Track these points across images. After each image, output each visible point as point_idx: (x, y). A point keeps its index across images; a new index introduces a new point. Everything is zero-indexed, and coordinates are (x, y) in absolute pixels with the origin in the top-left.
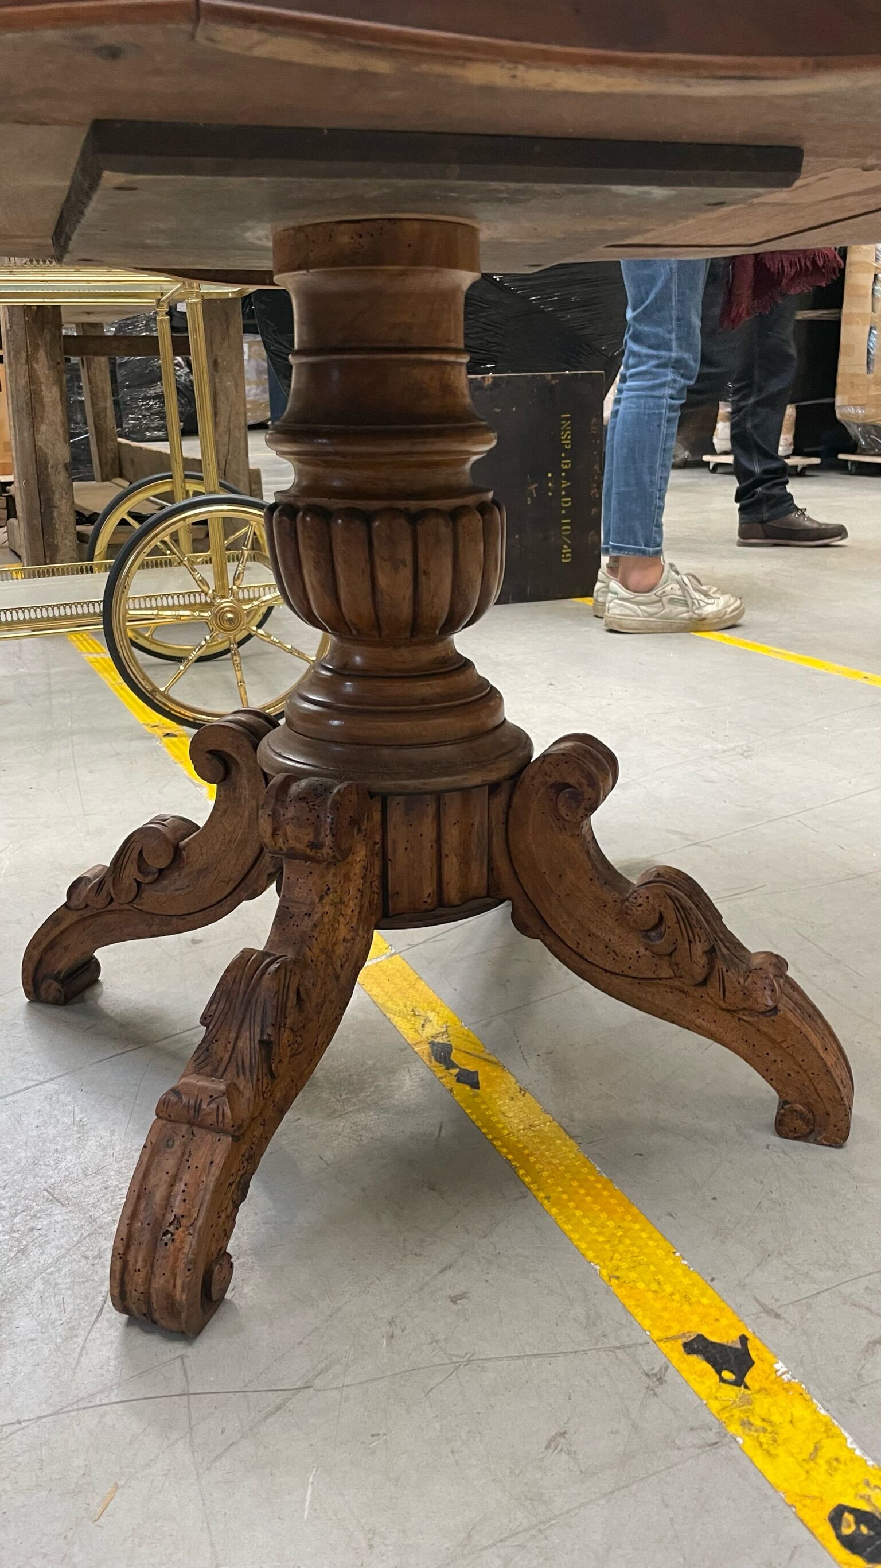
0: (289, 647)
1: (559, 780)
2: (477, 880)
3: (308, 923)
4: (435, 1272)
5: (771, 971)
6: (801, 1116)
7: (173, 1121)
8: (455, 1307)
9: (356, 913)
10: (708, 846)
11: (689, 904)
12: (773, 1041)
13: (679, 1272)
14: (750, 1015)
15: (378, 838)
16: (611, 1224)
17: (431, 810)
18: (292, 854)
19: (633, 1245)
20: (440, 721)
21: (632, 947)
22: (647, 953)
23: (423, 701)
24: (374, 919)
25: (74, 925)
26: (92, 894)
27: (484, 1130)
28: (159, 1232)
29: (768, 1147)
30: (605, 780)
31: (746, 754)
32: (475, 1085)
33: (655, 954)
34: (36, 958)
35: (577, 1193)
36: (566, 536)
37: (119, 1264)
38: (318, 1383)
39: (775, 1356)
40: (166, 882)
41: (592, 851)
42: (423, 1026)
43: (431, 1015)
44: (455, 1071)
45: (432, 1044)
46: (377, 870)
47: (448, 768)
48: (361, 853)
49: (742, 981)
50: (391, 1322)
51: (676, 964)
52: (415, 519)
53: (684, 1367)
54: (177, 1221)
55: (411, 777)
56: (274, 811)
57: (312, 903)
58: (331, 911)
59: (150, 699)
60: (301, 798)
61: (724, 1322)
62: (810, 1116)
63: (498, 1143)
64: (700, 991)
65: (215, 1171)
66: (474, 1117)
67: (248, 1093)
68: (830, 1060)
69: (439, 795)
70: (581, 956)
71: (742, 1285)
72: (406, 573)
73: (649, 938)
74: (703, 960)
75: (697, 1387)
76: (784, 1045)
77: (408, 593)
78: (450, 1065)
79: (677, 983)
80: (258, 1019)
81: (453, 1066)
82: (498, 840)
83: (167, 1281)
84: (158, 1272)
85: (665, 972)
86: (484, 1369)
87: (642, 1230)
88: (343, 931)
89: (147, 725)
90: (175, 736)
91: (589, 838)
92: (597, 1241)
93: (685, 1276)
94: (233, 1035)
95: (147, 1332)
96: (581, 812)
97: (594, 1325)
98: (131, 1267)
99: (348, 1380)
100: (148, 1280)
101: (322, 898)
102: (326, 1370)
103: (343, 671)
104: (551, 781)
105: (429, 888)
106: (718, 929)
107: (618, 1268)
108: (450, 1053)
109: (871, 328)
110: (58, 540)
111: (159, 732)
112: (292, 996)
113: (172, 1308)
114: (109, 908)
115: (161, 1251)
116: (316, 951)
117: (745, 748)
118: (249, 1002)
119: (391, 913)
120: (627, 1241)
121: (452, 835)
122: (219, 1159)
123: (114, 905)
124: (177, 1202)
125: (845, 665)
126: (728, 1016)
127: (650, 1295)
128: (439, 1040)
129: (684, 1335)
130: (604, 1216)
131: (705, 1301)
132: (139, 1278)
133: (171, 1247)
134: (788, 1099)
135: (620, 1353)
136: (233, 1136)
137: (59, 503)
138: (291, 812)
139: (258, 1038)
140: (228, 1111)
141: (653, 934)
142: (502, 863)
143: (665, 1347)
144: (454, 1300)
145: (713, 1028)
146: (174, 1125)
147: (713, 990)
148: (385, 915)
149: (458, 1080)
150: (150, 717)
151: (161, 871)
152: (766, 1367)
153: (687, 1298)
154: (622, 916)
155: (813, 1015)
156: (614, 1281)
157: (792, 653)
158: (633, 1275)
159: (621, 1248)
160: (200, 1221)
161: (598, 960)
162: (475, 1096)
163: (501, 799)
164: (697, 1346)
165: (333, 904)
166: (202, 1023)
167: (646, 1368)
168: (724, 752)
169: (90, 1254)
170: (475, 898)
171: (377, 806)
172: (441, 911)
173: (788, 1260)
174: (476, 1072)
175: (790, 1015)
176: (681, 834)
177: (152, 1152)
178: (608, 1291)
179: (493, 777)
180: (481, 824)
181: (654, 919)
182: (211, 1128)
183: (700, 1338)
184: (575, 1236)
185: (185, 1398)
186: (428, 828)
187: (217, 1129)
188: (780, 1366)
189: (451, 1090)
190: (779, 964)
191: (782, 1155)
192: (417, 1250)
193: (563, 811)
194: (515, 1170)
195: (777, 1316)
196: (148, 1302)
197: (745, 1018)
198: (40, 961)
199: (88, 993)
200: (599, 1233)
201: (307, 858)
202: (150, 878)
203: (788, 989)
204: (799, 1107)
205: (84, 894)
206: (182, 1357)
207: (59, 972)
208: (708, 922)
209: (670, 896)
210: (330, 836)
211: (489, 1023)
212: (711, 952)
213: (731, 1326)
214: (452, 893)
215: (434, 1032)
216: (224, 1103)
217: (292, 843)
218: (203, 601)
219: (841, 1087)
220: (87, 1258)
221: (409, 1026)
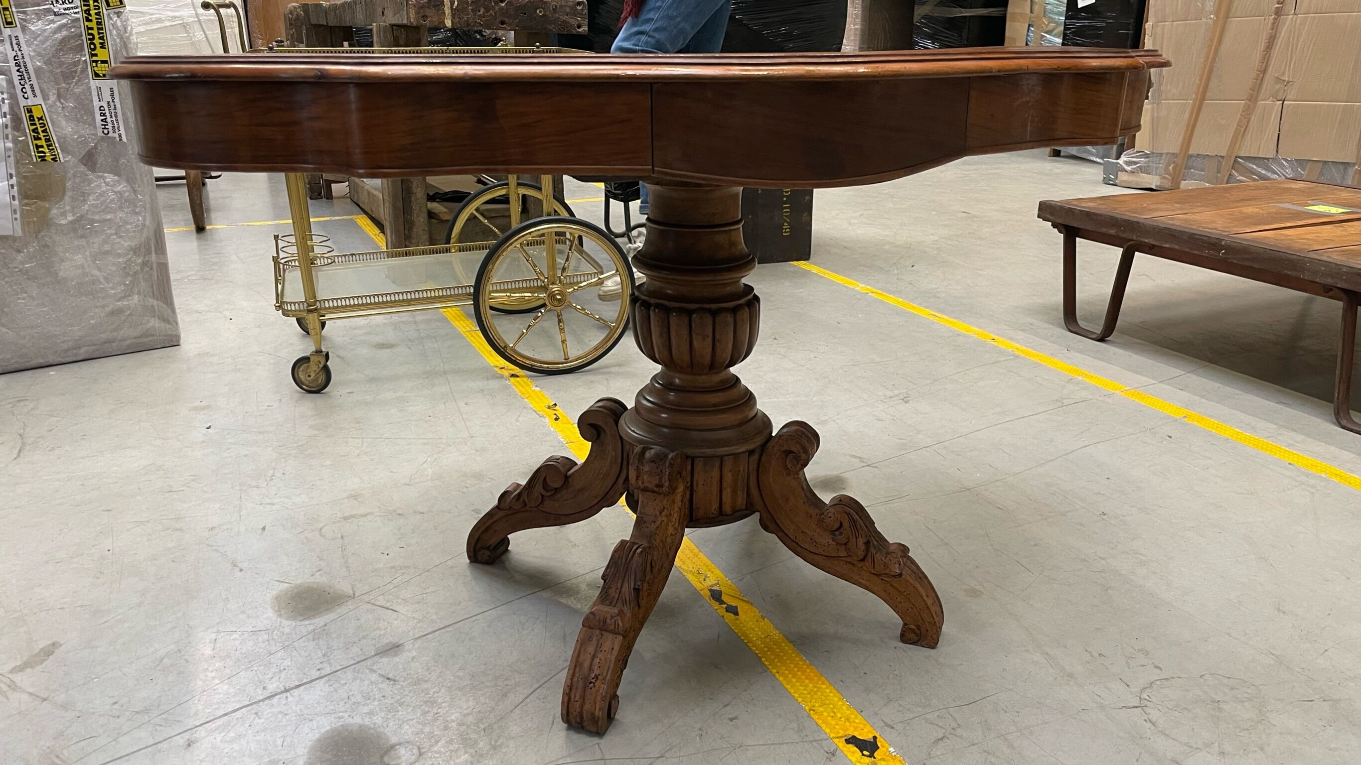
0: (597, 317)
1: (788, 449)
2: (741, 501)
3: (654, 526)
4: (721, 707)
5: (900, 553)
6: (913, 631)
7: (592, 628)
8: (731, 723)
9: (678, 520)
10: (876, 467)
11: (856, 517)
12: (900, 591)
13: (845, 708)
14: (888, 577)
15: (689, 479)
16: (811, 685)
17: (717, 464)
18: (645, 490)
19: (822, 695)
20: (724, 416)
21: (825, 539)
22: (834, 543)
23: (714, 405)
24: (685, 523)
25: (501, 518)
26: (514, 500)
27: (742, 638)
28: (588, 683)
29: (896, 648)
30: (812, 449)
31: (905, 399)
32: (736, 614)
33: (838, 544)
34: (476, 537)
35: (793, 670)
36: (786, 216)
37: (566, 699)
38: (667, 755)
39: (890, 745)
40: (559, 495)
41: (805, 487)
42: (704, 580)
43: (709, 574)
44: (725, 606)
45: (711, 590)
46: (688, 496)
47: (727, 443)
48: (681, 488)
49: (883, 559)
50: (700, 729)
51: (849, 549)
52: (714, 313)
53: (845, 749)
54: (596, 677)
55: (709, 447)
56: (637, 467)
57: (656, 516)
58: (664, 519)
59: (501, 351)
60: (652, 461)
61: (866, 730)
62: (918, 632)
63: (750, 645)
64: (861, 564)
65: (615, 653)
66: (736, 631)
67: (629, 615)
68: (929, 602)
69: (722, 458)
70: (797, 544)
71: (876, 714)
72: (709, 341)
73: (834, 535)
74: (862, 547)
75: (850, 758)
76: (905, 594)
77: (709, 350)
78: (722, 602)
79: (849, 560)
80: (633, 576)
81: (724, 603)
82: (753, 479)
83: (592, 706)
84: (587, 702)
85: (843, 553)
86: (747, 750)
87: (827, 688)
88: (671, 530)
89: (497, 367)
90: (518, 376)
91: (803, 479)
92: (803, 693)
93: (848, 709)
94: (619, 585)
95: (579, 732)
96: (799, 466)
97: (801, 731)
98: (572, 700)
99: (682, 754)
100: (582, 707)
101: (661, 513)
102: (670, 749)
103: (668, 386)
104: (784, 449)
105: (715, 506)
106: (871, 530)
107: (814, 706)
108: (721, 595)
109: (1029, 26)
110: (414, 218)
111: (506, 373)
112: (649, 565)
113: (594, 720)
114: (524, 509)
115: (588, 692)
116: (658, 541)
117: (905, 395)
118: (627, 568)
119: (694, 519)
120: (819, 694)
121: (728, 477)
122: (617, 648)
123: (527, 507)
124: (595, 668)
125: (981, 328)
126: (876, 578)
127: (830, 718)
128: (714, 588)
129: (846, 736)
130: (807, 681)
131: (857, 721)
132: (577, 705)
133: (594, 690)
134: (907, 622)
135: (814, 744)
136: (623, 636)
137: (415, 191)
138: (646, 468)
139: (632, 586)
140: (620, 623)
141: (837, 533)
142: (755, 492)
143: (836, 741)
144: (731, 720)
145: (868, 584)
146: (592, 630)
147: (868, 563)
148: (691, 520)
149: (727, 611)
150: (497, 361)
151: (556, 489)
152: (884, 749)
153: (848, 720)
154: (820, 522)
155: (922, 577)
156: (812, 712)
157: (945, 317)
158: (821, 709)
159: (815, 697)
160: (608, 677)
161: (807, 546)
162: (737, 619)
163: (756, 456)
164: (852, 741)
165: (667, 516)
166: (602, 579)
167: (826, 749)
168: (891, 397)
169: (541, 697)
170: (739, 511)
171: (689, 462)
172: (721, 518)
173: (900, 702)
174: (736, 607)
175: (908, 578)
176: (860, 458)
177: (582, 643)
178: (809, 716)
179: (751, 447)
180: (744, 471)
181: (837, 525)
182: (612, 632)
183: (854, 737)
184: (792, 691)
185: (603, 761)
186: (716, 473)
187: (614, 632)
188: (892, 749)
189: (723, 616)
190: (904, 549)
191: (903, 652)
192: (711, 697)
193: (789, 465)
194: (760, 658)
195: (892, 728)
196: (582, 717)
197: (886, 579)
198: (478, 539)
199: (504, 557)
200: (805, 690)
201: (653, 492)
202: (549, 494)
203: (909, 563)
204: (913, 627)
205: (508, 501)
206: (598, 744)
207: (490, 545)
208: (866, 527)
209: (846, 513)
210: (668, 482)
211: (742, 579)
212: (867, 543)
213: (870, 732)
214: (727, 508)
215: (710, 584)
216: (618, 620)
217: (646, 484)
218: (539, 285)
219: (935, 616)
220: (540, 699)
221: (697, 580)
